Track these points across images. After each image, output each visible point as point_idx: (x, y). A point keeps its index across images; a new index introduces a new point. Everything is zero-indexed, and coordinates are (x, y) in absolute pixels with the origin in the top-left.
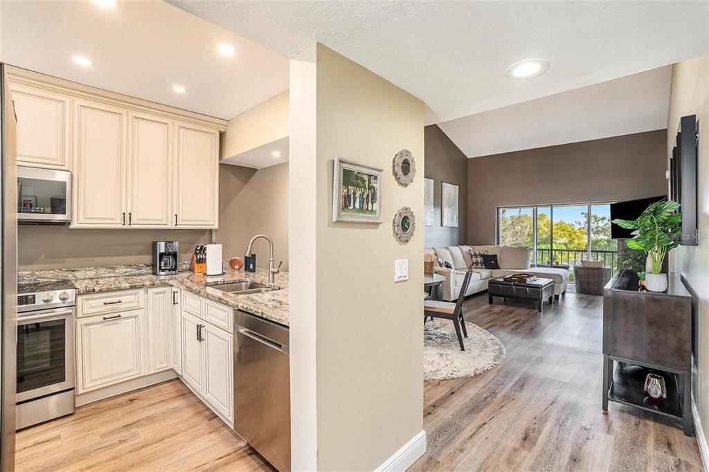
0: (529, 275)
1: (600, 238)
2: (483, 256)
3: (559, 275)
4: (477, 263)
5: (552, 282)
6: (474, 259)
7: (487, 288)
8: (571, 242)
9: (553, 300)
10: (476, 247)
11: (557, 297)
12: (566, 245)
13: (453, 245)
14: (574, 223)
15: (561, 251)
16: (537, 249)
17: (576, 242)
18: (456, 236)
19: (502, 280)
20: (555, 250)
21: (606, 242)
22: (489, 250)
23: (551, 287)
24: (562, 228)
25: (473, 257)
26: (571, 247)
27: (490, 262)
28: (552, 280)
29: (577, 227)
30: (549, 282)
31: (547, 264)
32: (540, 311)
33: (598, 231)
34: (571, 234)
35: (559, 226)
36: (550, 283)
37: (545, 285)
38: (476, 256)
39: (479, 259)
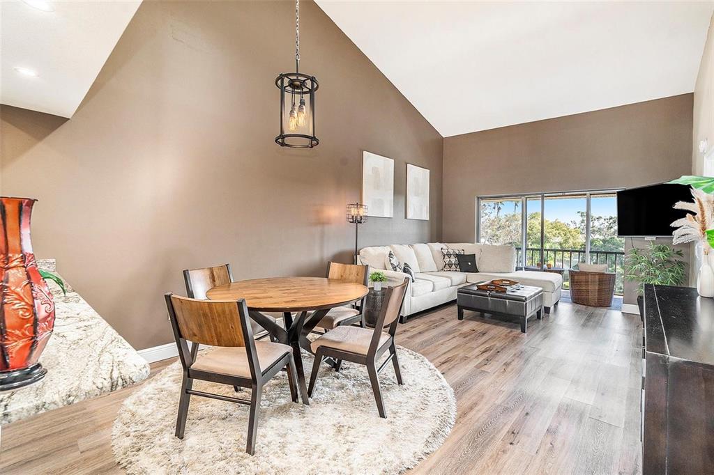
0: (512, 283)
1: (595, 237)
2: (457, 256)
3: (551, 282)
4: (450, 265)
5: (541, 291)
6: (447, 260)
7: (456, 298)
8: (566, 241)
9: (543, 314)
10: (450, 245)
11: (547, 310)
12: (560, 244)
13: (421, 242)
14: (570, 223)
15: (555, 251)
16: (526, 249)
17: (571, 241)
18: (426, 230)
19: (476, 288)
20: (548, 250)
21: (601, 242)
22: (467, 248)
23: (540, 297)
24: (556, 226)
25: (446, 256)
26: (566, 246)
27: (467, 263)
28: (540, 289)
29: (572, 227)
30: (537, 291)
31: (536, 268)
32: (523, 331)
33: (594, 231)
34: (567, 234)
35: (554, 225)
36: (539, 293)
37: (531, 297)
38: (449, 256)
39: (454, 260)
